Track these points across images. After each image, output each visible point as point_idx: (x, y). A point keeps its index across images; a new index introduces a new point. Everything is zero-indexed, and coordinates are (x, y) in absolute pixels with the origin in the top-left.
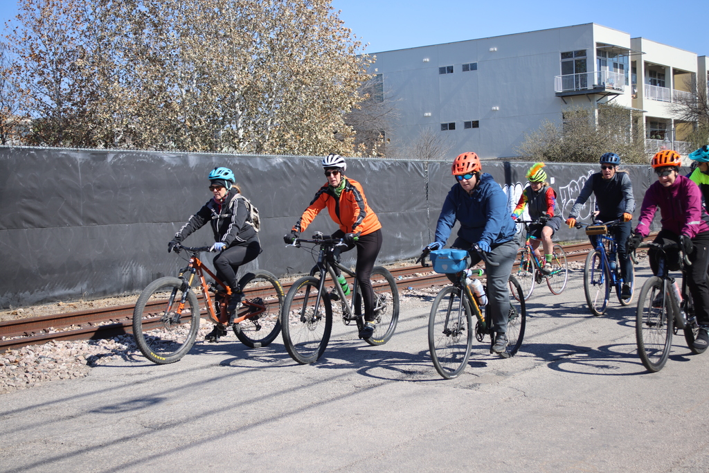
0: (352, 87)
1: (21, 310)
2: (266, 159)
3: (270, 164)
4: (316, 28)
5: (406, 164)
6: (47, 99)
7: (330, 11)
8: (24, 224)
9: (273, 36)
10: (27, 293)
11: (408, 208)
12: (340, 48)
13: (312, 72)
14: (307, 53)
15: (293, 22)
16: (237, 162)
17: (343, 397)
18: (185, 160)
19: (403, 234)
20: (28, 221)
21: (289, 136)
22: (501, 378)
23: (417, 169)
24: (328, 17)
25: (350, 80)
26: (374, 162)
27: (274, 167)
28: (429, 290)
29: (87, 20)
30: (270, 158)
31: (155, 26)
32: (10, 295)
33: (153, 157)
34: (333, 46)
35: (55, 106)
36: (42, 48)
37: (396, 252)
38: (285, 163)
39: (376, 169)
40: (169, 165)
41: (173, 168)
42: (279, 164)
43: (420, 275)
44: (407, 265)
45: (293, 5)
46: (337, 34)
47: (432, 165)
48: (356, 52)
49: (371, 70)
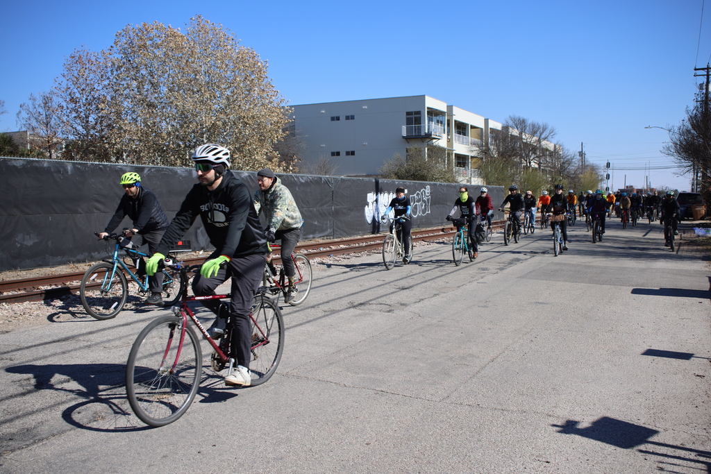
0: (279, 127)
1: (94, 263)
2: (238, 173)
3: (240, 176)
4: (256, 89)
5: (321, 178)
6: (80, 128)
7: (266, 80)
8: (95, 211)
9: (228, 93)
10: (96, 253)
11: (321, 206)
12: (271, 103)
13: (253, 117)
14: (250, 104)
15: (241, 85)
17: (321, 318)
18: (190, 172)
19: (318, 221)
20: (97, 209)
22: (403, 307)
23: (327, 182)
24: (263, 83)
25: (278, 123)
26: (302, 177)
27: (243, 178)
28: (344, 256)
29: (108, 78)
30: (240, 173)
32: (86, 254)
33: (171, 170)
34: (267, 101)
35: (85, 132)
36: (78, 95)
37: (313, 233)
38: (249, 176)
39: (303, 181)
40: (181, 176)
41: (183, 178)
42: (245, 177)
43: (333, 248)
44: (321, 241)
45: (243, 74)
46: (270, 94)
47: (336, 180)
48: (281, 105)
49: (290, 117)
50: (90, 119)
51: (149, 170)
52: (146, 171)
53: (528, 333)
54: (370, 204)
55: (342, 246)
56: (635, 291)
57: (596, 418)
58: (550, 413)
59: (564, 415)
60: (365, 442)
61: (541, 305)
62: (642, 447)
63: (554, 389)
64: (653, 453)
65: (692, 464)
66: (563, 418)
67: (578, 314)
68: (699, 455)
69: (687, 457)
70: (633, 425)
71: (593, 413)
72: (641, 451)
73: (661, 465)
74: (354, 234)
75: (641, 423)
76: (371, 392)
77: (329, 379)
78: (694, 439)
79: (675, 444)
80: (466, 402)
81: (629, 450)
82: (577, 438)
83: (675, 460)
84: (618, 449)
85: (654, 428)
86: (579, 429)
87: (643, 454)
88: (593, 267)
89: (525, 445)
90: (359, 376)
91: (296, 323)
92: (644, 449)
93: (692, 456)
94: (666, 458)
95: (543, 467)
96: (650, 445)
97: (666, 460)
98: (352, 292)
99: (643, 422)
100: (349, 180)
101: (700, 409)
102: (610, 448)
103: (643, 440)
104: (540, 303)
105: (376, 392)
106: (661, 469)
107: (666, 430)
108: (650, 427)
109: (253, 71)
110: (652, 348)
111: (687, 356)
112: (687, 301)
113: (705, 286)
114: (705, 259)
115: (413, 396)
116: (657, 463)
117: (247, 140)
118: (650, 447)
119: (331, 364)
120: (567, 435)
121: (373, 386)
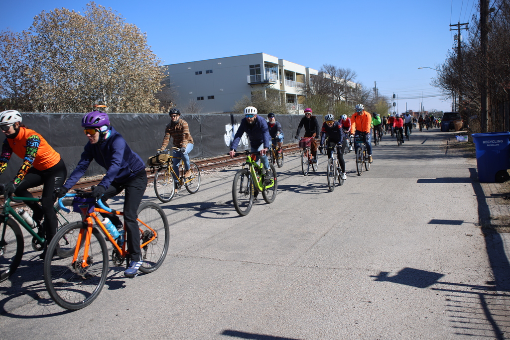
0: (158, 81)
2: (130, 115)
3: (132, 117)
4: (139, 54)
5: (191, 116)
6: (9, 90)
7: (146, 47)
9: (119, 58)
12: (151, 63)
13: (139, 75)
14: (136, 66)
15: (128, 52)
16: (118, 117)
21: (129, 104)
23: (196, 118)
24: (144, 49)
25: (157, 78)
27: (134, 119)
28: (210, 170)
29: (29, 52)
30: (132, 115)
31: (62, 54)
34: (148, 63)
35: (14, 92)
36: (6, 65)
38: (139, 117)
42: (136, 118)
43: (203, 165)
45: (129, 43)
46: (149, 57)
47: (202, 116)
48: (159, 65)
49: (166, 73)
50: (17, 82)
51: (64, 116)
52: (62, 117)
53: (348, 214)
54: (228, 132)
55: (209, 163)
56: (420, 181)
57: (400, 269)
58: (368, 268)
59: (378, 268)
60: (238, 299)
61: (355, 195)
62: (434, 286)
63: (369, 252)
64: (442, 290)
65: (469, 295)
66: (377, 271)
67: (382, 199)
68: (474, 289)
69: (465, 290)
70: (427, 271)
71: (398, 266)
72: (433, 289)
73: (448, 298)
74: (217, 155)
75: (432, 270)
76: (240, 263)
77: (208, 256)
78: (469, 278)
79: (456, 282)
80: (308, 265)
81: (425, 289)
82: (389, 283)
83: (458, 293)
84: (418, 289)
85: (441, 273)
86: (389, 278)
87: (435, 291)
88: (389, 167)
89: (353, 291)
90: (230, 252)
91: (181, 219)
92: (436, 288)
93: (469, 289)
94: (451, 292)
95: (366, 306)
96: (439, 284)
97: (451, 293)
98: (220, 195)
99: (433, 269)
100: (211, 116)
101: (471, 257)
102: (412, 289)
103: (435, 282)
104: (354, 194)
105: (243, 263)
106: (449, 300)
107: (449, 274)
108: (438, 272)
109: (136, 41)
110: (435, 219)
111: (459, 223)
112: (456, 185)
113: (468, 174)
114: (465, 156)
115: (270, 264)
116: (445, 296)
117: (136, 91)
118: (440, 286)
119: (208, 246)
120: (382, 282)
121: (241, 259)
